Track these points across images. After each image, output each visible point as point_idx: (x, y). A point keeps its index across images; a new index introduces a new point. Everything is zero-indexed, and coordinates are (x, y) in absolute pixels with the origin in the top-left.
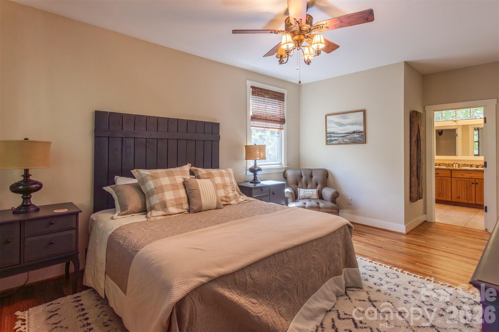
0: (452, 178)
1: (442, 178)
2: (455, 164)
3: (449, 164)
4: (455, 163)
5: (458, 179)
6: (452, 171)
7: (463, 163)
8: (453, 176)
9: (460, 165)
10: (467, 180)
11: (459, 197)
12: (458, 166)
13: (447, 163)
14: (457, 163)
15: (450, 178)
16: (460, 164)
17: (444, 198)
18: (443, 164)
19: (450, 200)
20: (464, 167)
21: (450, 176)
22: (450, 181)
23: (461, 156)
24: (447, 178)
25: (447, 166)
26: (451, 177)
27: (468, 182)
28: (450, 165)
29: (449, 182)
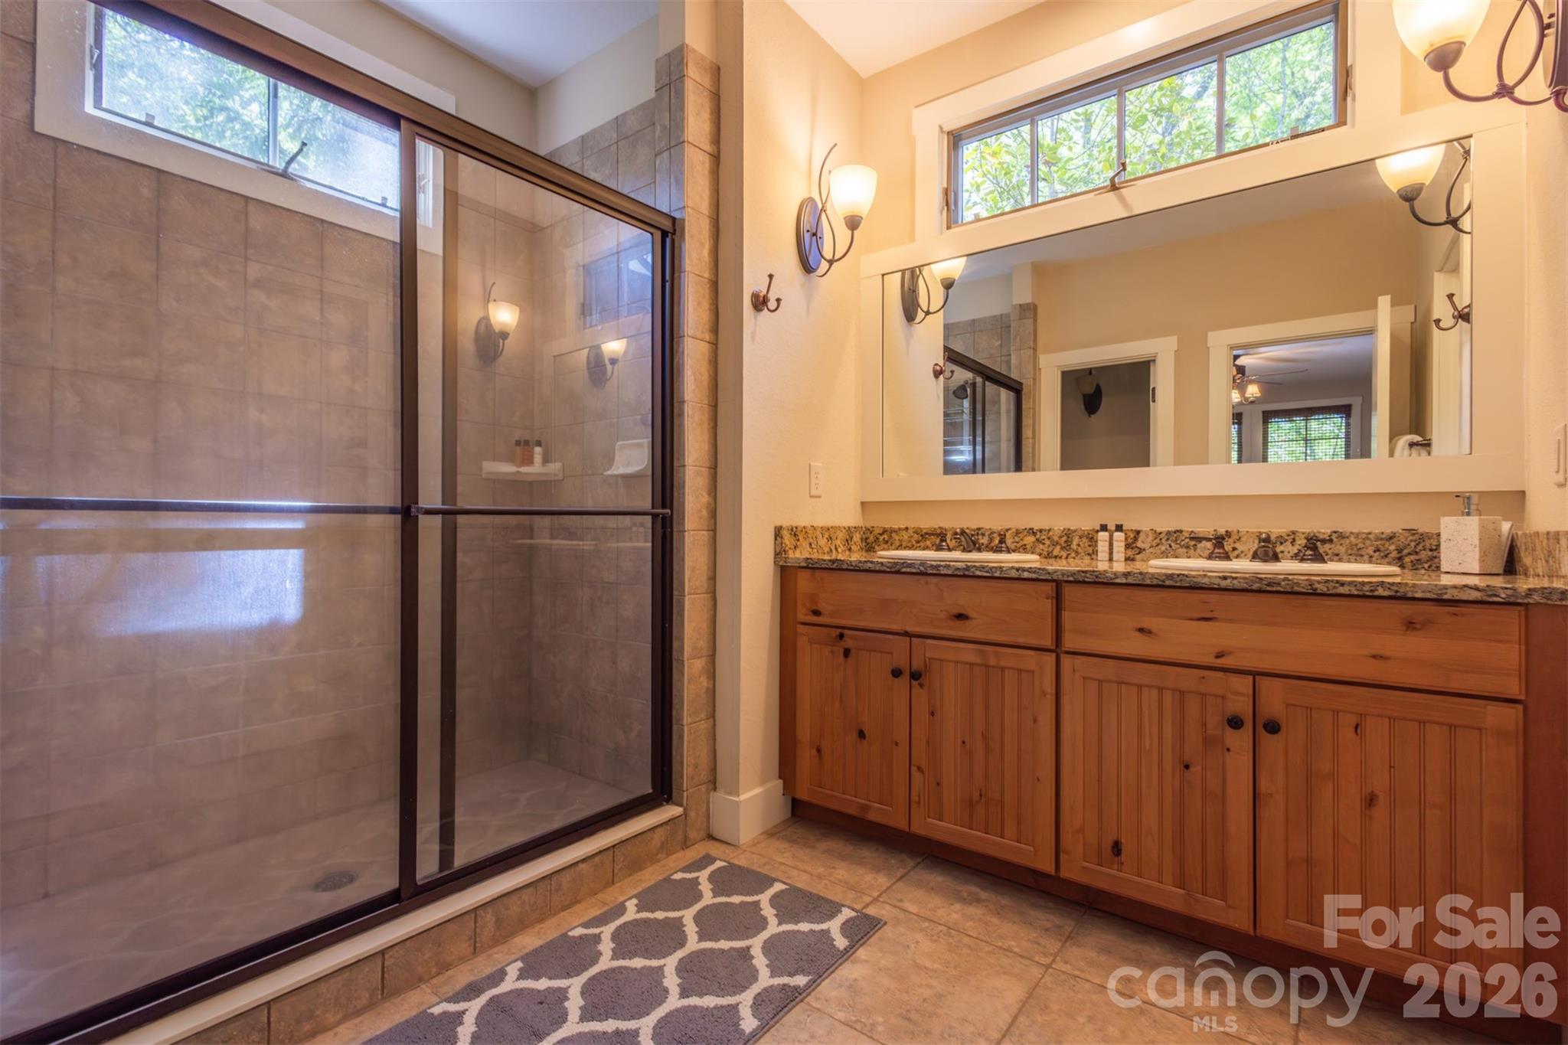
0: (1067, 661)
1: (991, 654)
2: (1103, 536)
3: (1068, 534)
4: (1104, 528)
5: (1109, 669)
6: (1068, 592)
7: (1165, 525)
8: (1070, 642)
9: (1139, 544)
10: (1188, 679)
11: (1117, 849)
12: (1128, 546)
13: (1058, 523)
14: (1119, 528)
15: (1050, 659)
16: (1138, 532)
17: (1004, 846)
18: (1032, 532)
19: (1046, 865)
20: (1165, 555)
21: (1048, 642)
22: (1049, 686)
23: (1172, 467)
24: (1030, 660)
25: (1057, 551)
26: (1057, 649)
27: (1193, 708)
28: (1076, 541)
29: (1044, 693)
